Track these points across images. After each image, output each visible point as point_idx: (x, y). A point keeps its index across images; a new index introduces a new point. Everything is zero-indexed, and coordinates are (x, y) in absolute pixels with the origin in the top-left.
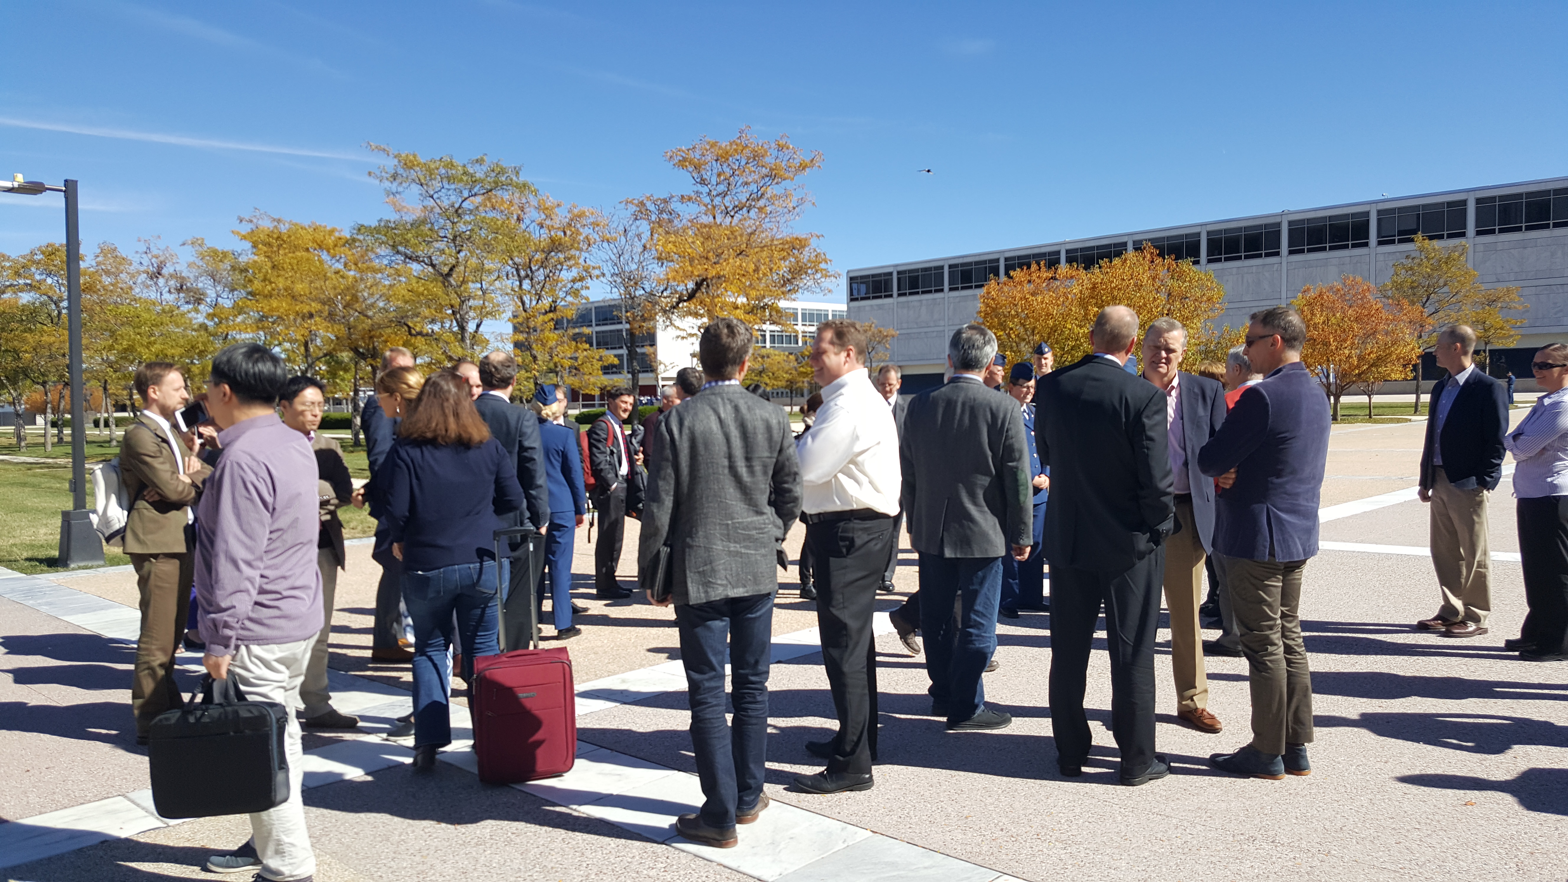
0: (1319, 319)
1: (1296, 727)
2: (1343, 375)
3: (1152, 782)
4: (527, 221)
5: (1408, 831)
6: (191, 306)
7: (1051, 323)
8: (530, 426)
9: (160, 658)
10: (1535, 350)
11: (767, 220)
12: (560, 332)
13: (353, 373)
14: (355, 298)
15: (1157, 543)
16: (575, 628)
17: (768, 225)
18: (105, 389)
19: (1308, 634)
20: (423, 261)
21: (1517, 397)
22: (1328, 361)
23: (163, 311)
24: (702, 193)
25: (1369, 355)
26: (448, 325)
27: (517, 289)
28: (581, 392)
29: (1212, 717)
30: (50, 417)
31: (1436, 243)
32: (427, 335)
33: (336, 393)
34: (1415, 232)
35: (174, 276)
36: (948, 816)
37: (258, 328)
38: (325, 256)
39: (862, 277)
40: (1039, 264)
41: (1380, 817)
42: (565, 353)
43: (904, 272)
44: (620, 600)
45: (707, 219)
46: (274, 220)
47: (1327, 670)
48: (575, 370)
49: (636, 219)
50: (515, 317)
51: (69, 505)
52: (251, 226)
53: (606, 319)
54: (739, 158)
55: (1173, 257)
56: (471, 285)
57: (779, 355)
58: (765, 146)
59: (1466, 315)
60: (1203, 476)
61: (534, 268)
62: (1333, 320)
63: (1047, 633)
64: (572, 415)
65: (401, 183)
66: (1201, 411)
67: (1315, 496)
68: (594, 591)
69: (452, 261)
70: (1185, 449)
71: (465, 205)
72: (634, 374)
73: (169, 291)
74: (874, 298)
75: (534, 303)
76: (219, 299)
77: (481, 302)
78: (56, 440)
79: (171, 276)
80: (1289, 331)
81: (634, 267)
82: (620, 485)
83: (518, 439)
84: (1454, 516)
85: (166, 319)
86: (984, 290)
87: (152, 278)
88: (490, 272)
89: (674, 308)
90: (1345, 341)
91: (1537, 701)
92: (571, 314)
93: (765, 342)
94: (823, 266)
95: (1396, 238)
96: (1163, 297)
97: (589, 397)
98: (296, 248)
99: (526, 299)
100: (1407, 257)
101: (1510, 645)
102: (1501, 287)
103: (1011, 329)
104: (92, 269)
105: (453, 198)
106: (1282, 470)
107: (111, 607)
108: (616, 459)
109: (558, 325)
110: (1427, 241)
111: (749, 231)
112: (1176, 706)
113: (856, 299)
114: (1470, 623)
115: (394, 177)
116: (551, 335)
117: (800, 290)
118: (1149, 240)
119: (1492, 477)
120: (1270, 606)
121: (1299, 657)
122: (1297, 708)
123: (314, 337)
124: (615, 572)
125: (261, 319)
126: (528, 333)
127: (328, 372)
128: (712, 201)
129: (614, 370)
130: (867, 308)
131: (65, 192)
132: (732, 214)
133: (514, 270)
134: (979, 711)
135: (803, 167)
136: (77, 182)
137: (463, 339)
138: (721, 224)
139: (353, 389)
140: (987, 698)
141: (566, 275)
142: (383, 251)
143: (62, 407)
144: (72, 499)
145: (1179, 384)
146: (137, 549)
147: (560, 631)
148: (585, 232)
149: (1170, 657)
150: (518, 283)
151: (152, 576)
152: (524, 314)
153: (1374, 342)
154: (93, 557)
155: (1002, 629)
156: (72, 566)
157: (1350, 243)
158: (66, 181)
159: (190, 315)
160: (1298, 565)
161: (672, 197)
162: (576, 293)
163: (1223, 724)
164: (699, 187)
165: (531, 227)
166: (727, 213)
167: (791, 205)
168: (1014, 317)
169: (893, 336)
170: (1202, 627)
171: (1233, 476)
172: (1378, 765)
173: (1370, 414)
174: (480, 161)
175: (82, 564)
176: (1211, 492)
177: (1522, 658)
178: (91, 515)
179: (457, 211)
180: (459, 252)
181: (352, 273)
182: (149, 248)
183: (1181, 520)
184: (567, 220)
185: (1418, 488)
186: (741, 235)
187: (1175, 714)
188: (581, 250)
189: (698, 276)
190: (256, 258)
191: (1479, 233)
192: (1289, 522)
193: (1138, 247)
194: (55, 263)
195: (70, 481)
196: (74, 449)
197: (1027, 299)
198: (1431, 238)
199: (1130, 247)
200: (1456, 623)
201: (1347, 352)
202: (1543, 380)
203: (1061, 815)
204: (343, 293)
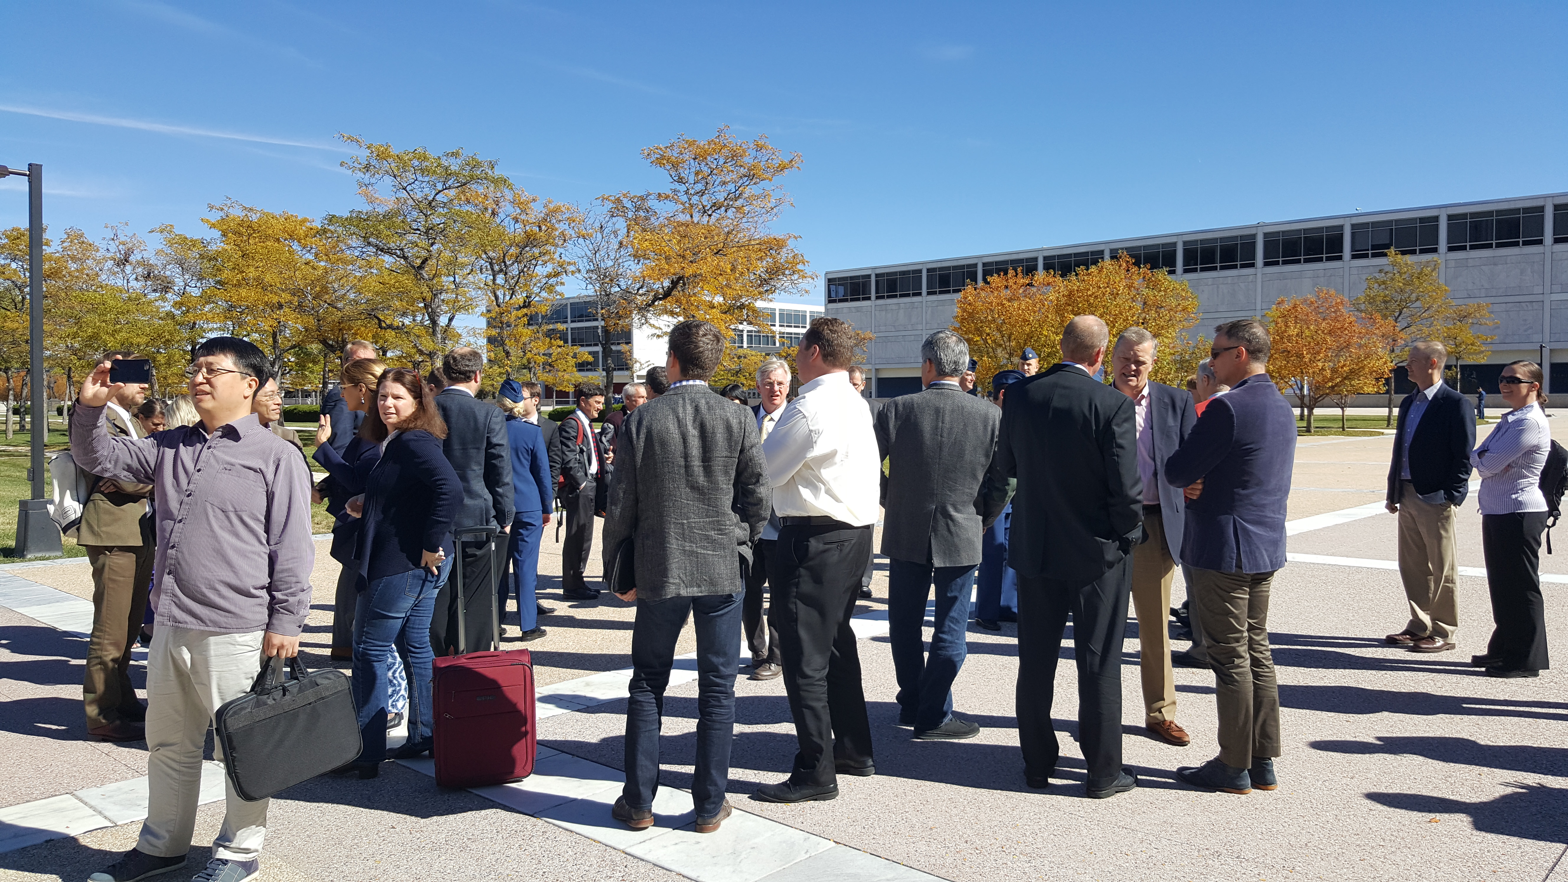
0: (1293, 331)
1: (1263, 741)
2: (1316, 387)
3: (1118, 794)
4: (502, 216)
5: (1373, 847)
6: (158, 295)
7: (1027, 329)
8: (498, 422)
9: (112, 653)
10: (1504, 366)
11: (744, 220)
12: (534, 328)
13: (322, 366)
14: (325, 290)
15: (1126, 552)
16: (540, 630)
17: (746, 225)
18: (69, 377)
19: (1277, 647)
20: (395, 254)
21: (1487, 412)
22: (1302, 373)
23: (130, 299)
24: (679, 191)
25: (1342, 368)
26: (419, 319)
27: (491, 283)
28: (555, 389)
29: (1180, 730)
30: (12, 403)
31: (1409, 258)
32: (398, 328)
33: (304, 385)
34: (1388, 247)
35: (142, 263)
36: (912, 827)
37: (226, 317)
38: (296, 246)
39: (840, 279)
40: (1016, 271)
41: (1345, 833)
42: (539, 347)
43: (882, 275)
44: (587, 601)
45: (683, 218)
46: (246, 209)
47: (1295, 683)
48: (549, 366)
49: (612, 216)
50: (489, 311)
51: (27, 495)
52: (221, 214)
53: (581, 316)
54: (717, 157)
55: (1149, 266)
56: (444, 279)
57: (756, 356)
58: (744, 147)
59: (1438, 330)
60: (1172, 487)
61: (508, 263)
62: (1307, 333)
63: (1014, 641)
64: (545, 412)
65: (374, 175)
66: (1171, 421)
67: (1281, 508)
68: (561, 591)
69: (424, 254)
70: (1154, 460)
71: (438, 198)
72: (608, 371)
73: (136, 279)
74: (852, 300)
75: (508, 298)
76: (187, 287)
77: (454, 296)
78: (18, 427)
79: (138, 263)
80: (1254, 343)
81: (610, 263)
82: (590, 484)
83: (486, 435)
84: (1423, 530)
85: (133, 308)
86: (959, 296)
87: (118, 265)
88: (463, 266)
89: (650, 306)
90: (1318, 353)
91: (1503, 718)
92: (544, 309)
93: (742, 343)
94: (800, 267)
95: (1370, 252)
96: (1139, 306)
97: (562, 395)
98: (267, 237)
99: (500, 293)
100: (1380, 271)
101: (1477, 661)
102: (1470, 302)
103: (988, 334)
104: (57, 254)
105: (426, 190)
106: (1248, 481)
107: (67, 599)
108: (586, 458)
109: (532, 320)
110: (1399, 256)
111: (726, 230)
112: (1145, 717)
113: (834, 301)
114: (1438, 639)
115: (367, 168)
116: (525, 330)
117: (777, 291)
118: (1126, 249)
119: (1459, 492)
120: (1236, 618)
121: (1266, 670)
122: (1264, 722)
123: (283, 328)
124: (582, 573)
125: (231, 308)
126: (501, 328)
127: (296, 364)
128: (690, 199)
129: (589, 367)
130: (845, 311)
131: (29, 176)
132: (710, 213)
133: (487, 264)
134: (946, 720)
135: (782, 168)
136: (41, 166)
137: (434, 333)
138: (698, 223)
139: (322, 381)
140: (956, 707)
141: (541, 271)
142: (354, 242)
143: (24, 394)
144: (29, 487)
145: (1149, 394)
146: (92, 542)
147: (524, 633)
148: (561, 227)
149: (1139, 668)
150: (492, 277)
151: (107, 569)
152: (497, 309)
153: (1347, 355)
154: (50, 549)
155: (971, 637)
156: (29, 556)
157: (1324, 256)
158: (30, 165)
159: (157, 304)
160: (1263, 577)
161: (649, 195)
162: (550, 289)
163: (1191, 737)
164: (677, 186)
165: (506, 221)
166: (705, 212)
167: (769, 205)
168: (990, 322)
169: (871, 339)
170: (1171, 638)
171: (1200, 487)
172: (1344, 781)
173: (1343, 427)
174: (455, 155)
175: (39, 555)
176: (1181, 504)
177: (1488, 674)
178: (48, 506)
179: (430, 203)
180: (432, 244)
181: (323, 264)
182: (116, 235)
183: (1148, 531)
184: (543, 215)
185: (1386, 502)
186: (718, 235)
187: (1144, 725)
188: (557, 246)
189: (674, 274)
190: (226, 247)
191: (1451, 249)
192: (1255, 534)
193: (1114, 257)
194: (20, 247)
195: (29, 471)
196: (33, 437)
197: (1003, 305)
198: (1404, 253)
199: (1107, 256)
200: (1424, 639)
201: (1320, 364)
202: (1511, 394)
203: (1027, 827)
204: (313, 284)
